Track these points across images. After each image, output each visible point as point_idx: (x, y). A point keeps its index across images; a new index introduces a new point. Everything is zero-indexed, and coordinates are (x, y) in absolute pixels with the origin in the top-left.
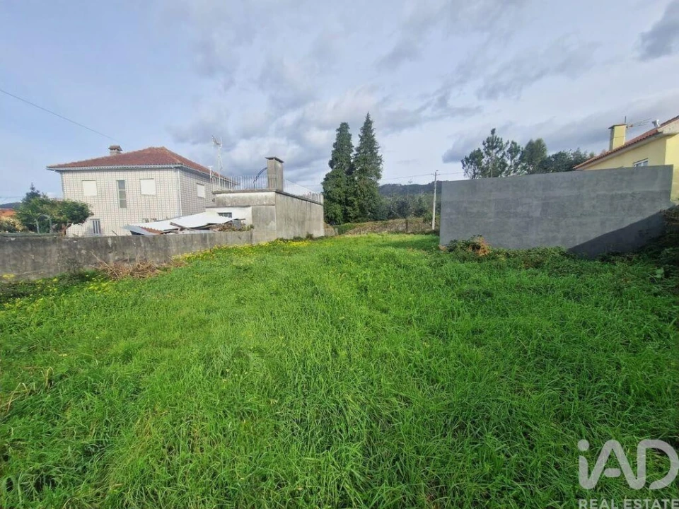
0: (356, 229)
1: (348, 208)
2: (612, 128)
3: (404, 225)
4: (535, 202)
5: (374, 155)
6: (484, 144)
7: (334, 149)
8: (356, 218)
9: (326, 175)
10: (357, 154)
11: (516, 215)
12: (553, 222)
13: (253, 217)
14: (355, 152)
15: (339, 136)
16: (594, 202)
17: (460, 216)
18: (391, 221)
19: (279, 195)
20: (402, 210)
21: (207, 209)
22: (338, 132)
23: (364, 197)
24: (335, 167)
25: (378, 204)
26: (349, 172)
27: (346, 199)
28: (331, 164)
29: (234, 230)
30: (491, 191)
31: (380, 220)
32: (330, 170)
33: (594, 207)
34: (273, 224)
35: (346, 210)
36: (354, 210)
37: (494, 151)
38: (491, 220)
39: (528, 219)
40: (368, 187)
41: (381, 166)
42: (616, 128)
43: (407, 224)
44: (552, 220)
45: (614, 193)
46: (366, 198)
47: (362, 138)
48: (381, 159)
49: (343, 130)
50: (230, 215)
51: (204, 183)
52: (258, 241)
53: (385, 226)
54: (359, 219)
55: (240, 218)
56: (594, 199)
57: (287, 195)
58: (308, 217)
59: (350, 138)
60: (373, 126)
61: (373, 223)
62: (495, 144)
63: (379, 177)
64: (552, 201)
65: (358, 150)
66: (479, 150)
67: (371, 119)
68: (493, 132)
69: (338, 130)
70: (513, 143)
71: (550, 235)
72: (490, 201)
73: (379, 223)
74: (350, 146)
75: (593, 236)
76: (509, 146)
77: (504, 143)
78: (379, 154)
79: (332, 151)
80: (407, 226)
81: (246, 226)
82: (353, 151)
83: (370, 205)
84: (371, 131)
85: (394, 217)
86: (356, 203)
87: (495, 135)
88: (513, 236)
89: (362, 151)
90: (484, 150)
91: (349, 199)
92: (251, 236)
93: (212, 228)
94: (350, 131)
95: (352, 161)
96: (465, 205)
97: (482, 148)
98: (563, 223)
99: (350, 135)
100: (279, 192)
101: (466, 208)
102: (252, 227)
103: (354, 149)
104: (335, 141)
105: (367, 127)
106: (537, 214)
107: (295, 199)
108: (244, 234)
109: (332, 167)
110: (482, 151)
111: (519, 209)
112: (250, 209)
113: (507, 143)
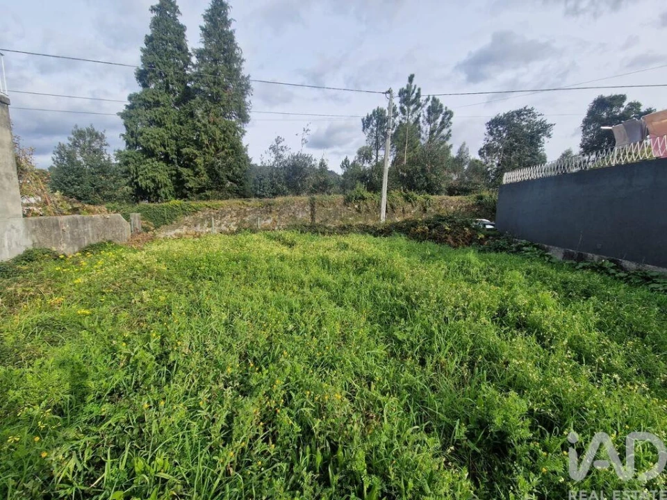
0: (200, 215)
1: (185, 171)
3: (308, 208)
5: (234, 74)
6: (399, 96)
7: (146, 47)
8: (201, 190)
9: (130, 99)
15: (156, 23)
18: (279, 199)
22: (154, 14)
23: (217, 150)
24: (150, 84)
25: (247, 166)
27: (178, 152)
28: (142, 77)
31: (256, 196)
35: (179, 175)
36: (196, 174)
40: (224, 132)
43: (313, 206)
46: (222, 154)
48: (247, 85)
53: (269, 208)
54: (208, 193)
59: (182, 33)
60: (231, 14)
61: (239, 201)
62: (413, 97)
63: (245, 118)
65: (200, 55)
68: (411, 79)
69: (153, 9)
70: (434, 99)
73: (254, 202)
76: (429, 104)
77: (424, 98)
78: (244, 73)
79: (143, 51)
80: (312, 210)
83: (229, 167)
84: (227, 24)
85: (284, 194)
86: (199, 161)
87: (413, 84)
91: (184, 151)
99: (183, 27)
103: (192, 54)
104: (148, 32)
105: (218, 14)
109: (145, 85)
113: (428, 99)
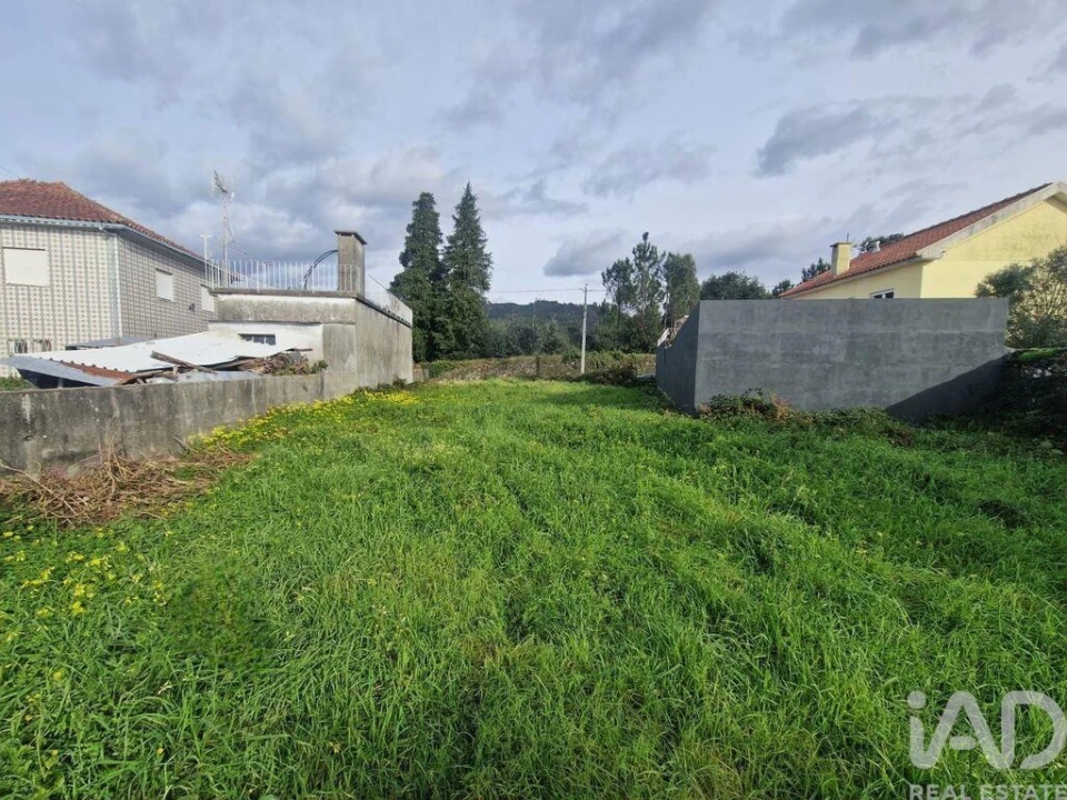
0: (456, 371)
1: (437, 335)
2: (835, 246)
3: (534, 365)
4: (839, 341)
5: (479, 253)
6: (634, 253)
7: (408, 235)
8: (449, 352)
9: (396, 278)
10: (450, 248)
11: (811, 359)
12: (861, 372)
13: (325, 346)
14: (447, 244)
15: (417, 214)
16: (914, 344)
17: (728, 358)
18: (513, 359)
19: (361, 305)
20: (525, 342)
21: (211, 326)
22: (415, 208)
23: (464, 318)
24: (410, 264)
25: (487, 331)
26: (436, 276)
27: (432, 322)
28: (404, 259)
29: (294, 373)
30: (776, 321)
31: (495, 356)
32: (401, 269)
33: (914, 350)
34: (353, 361)
35: (432, 338)
36: (447, 338)
37: (647, 264)
38: (776, 366)
39: (828, 366)
40: (469, 303)
41: (489, 270)
42: (840, 247)
43: (538, 363)
44: (859, 368)
45: (938, 332)
46: (468, 321)
47: (458, 222)
48: (488, 260)
49: (425, 205)
50: (271, 339)
51: (171, 269)
52: (332, 393)
53: (504, 367)
54: (456, 353)
55: (298, 348)
56: (913, 339)
57: (369, 305)
58: (395, 349)
59: (437, 220)
60: (477, 205)
61: (484, 360)
62: (648, 254)
63: (485, 287)
64: (861, 340)
65: (451, 240)
66: (627, 261)
67: (473, 193)
68: (645, 236)
69: (415, 203)
70: (670, 255)
71: (859, 389)
72: (773, 335)
73: (494, 361)
74: (437, 232)
75: (913, 392)
76: (665, 259)
77: (659, 254)
78: (486, 251)
79: (407, 238)
80: (538, 367)
81: (311, 365)
82: (441, 241)
83: (473, 332)
84: (475, 213)
85: (518, 354)
86: (450, 327)
87: (648, 241)
88: (806, 390)
89: (460, 243)
90: (635, 260)
91: (438, 319)
92: (322, 383)
93: (248, 367)
94: (436, 209)
95: (441, 257)
96: (736, 340)
97: (632, 258)
98: (875, 372)
99: (437, 215)
100: (361, 300)
101: (737, 345)
102: (322, 365)
103: (444, 238)
104: (411, 222)
105: (467, 206)
106: (841, 358)
107: (380, 314)
108: (311, 380)
109: (405, 265)
110: (632, 261)
111: (816, 350)
112: (319, 330)
113: (664, 255)
